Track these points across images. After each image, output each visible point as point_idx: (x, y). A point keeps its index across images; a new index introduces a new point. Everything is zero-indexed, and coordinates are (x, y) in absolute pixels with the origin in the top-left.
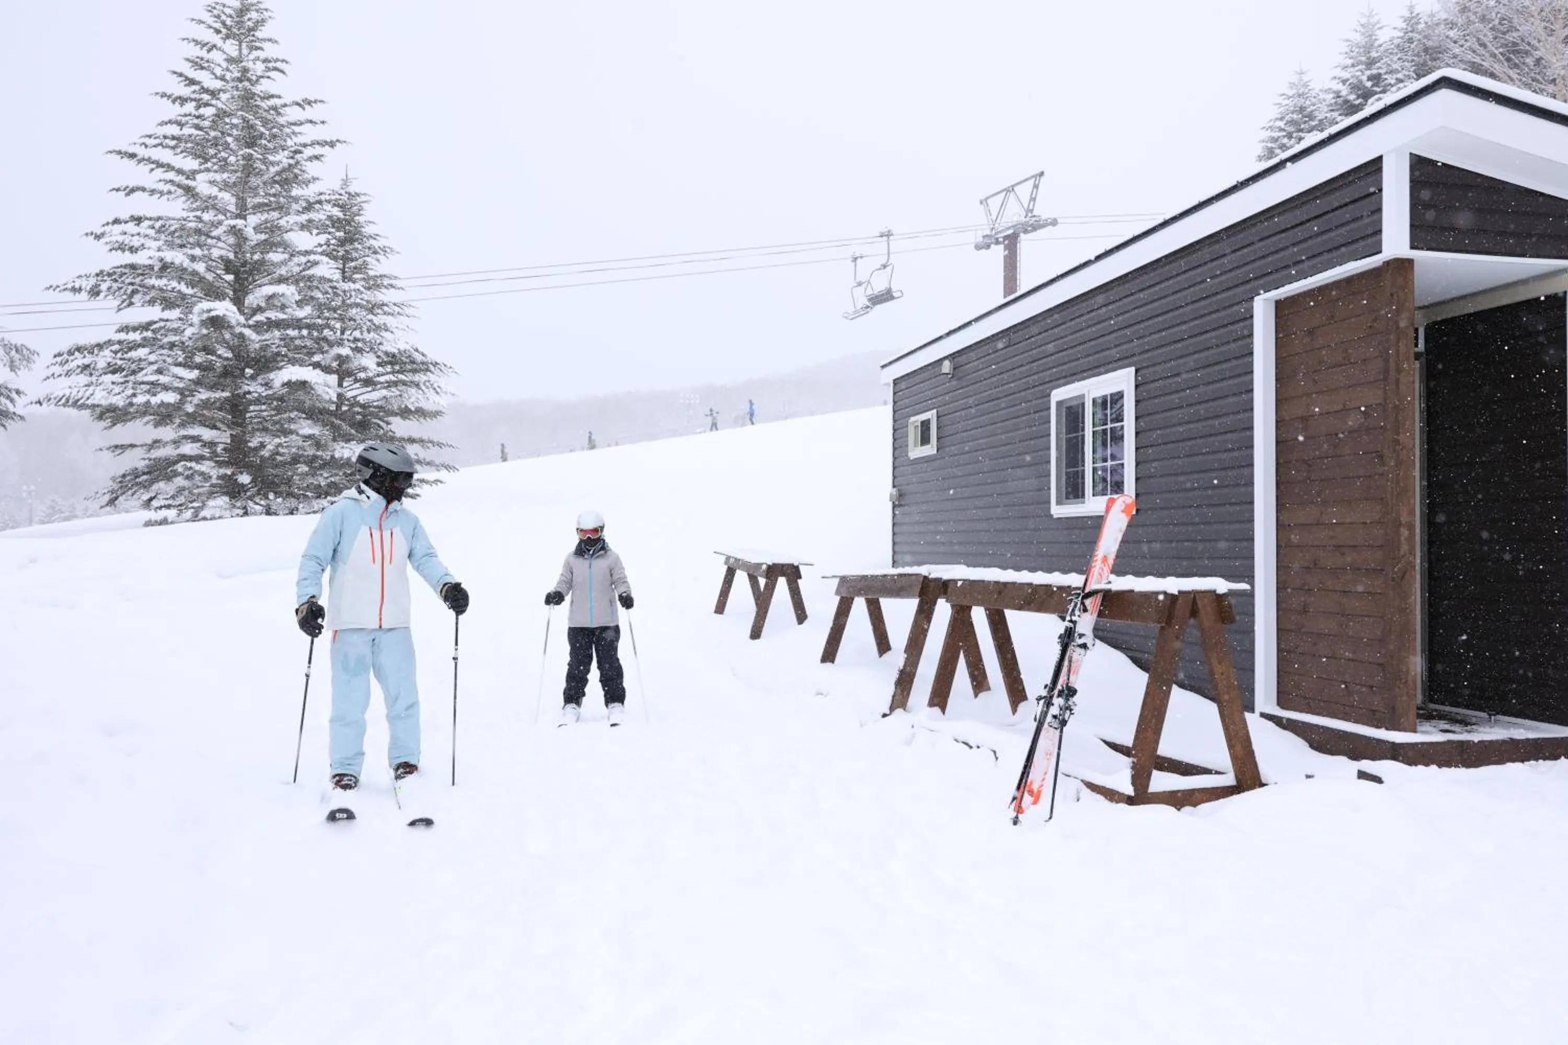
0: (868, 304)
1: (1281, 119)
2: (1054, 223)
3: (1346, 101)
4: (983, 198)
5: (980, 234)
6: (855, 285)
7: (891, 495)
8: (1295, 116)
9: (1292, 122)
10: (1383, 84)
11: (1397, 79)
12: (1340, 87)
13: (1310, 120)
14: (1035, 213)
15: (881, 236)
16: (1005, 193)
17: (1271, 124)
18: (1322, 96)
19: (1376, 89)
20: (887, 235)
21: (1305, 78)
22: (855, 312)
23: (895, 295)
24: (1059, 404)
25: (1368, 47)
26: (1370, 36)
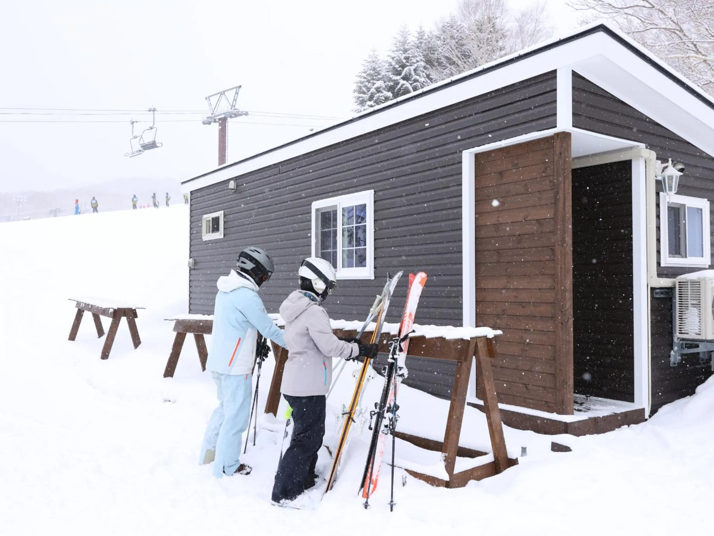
0: (141, 149)
1: (365, 72)
2: (246, 114)
3: (394, 68)
4: (207, 96)
5: (206, 116)
6: (133, 137)
7: (189, 263)
8: (371, 72)
9: (369, 75)
10: (411, 62)
11: (417, 60)
12: (391, 60)
13: (378, 75)
14: (236, 108)
15: (149, 111)
16: (220, 94)
17: (360, 74)
18: (384, 64)
19: (407, 64)
20: (153, 111)
21: (376, 54)
22: (133, 153)
23: (158, 145)
24: (317, 210)
25: (404, 43)
26: (405, 37)
